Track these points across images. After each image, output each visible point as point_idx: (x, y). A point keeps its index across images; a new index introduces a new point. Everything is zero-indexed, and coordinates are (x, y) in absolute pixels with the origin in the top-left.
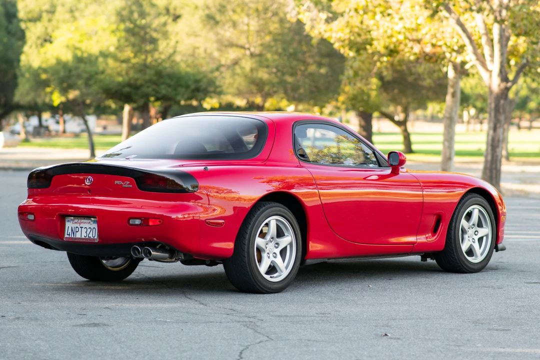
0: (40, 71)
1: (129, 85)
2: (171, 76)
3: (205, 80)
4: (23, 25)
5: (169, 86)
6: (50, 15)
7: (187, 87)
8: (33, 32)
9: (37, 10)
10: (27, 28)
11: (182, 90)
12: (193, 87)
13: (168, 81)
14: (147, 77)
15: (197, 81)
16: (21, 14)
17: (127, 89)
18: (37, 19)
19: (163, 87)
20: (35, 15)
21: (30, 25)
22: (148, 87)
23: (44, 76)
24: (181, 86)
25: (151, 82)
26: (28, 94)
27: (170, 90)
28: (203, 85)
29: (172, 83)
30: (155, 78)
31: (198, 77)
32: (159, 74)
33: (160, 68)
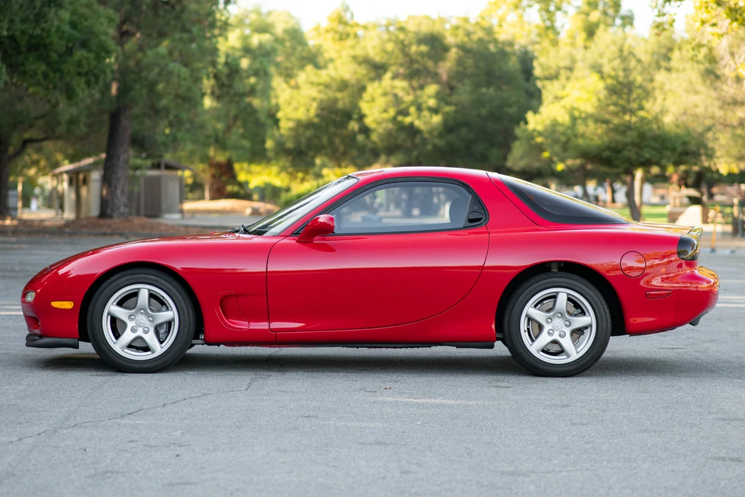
0: (535, 134)
1: (608, 148)
2: (656, 138)
3: (694, 142)
4: (539, 84)
5: (654, 149)
6: (568, 73)
7: (674, 150)
8: (549, 90)
9: (554, 66)
10: (544, 87)
11: (668, 153)
12: (680, 149)
13: (652, 143)
14: (628, 140)
15: (685, 143)
16: (538, 72)
17: (607, 154)
18: (553, 77)
19: (645, 150)
20: (552, 72)
21: (547, 83)
22: (630, 150)
23: (539, 140)
24: (667, 149)
25: (634, 144)
26: (522, 158)
27: (654, 153)
28: (692, 147)
29: (657, 145)
30: (637, 140)
31: (687, 139)
32: (642, 135)
33: (646, 128)
